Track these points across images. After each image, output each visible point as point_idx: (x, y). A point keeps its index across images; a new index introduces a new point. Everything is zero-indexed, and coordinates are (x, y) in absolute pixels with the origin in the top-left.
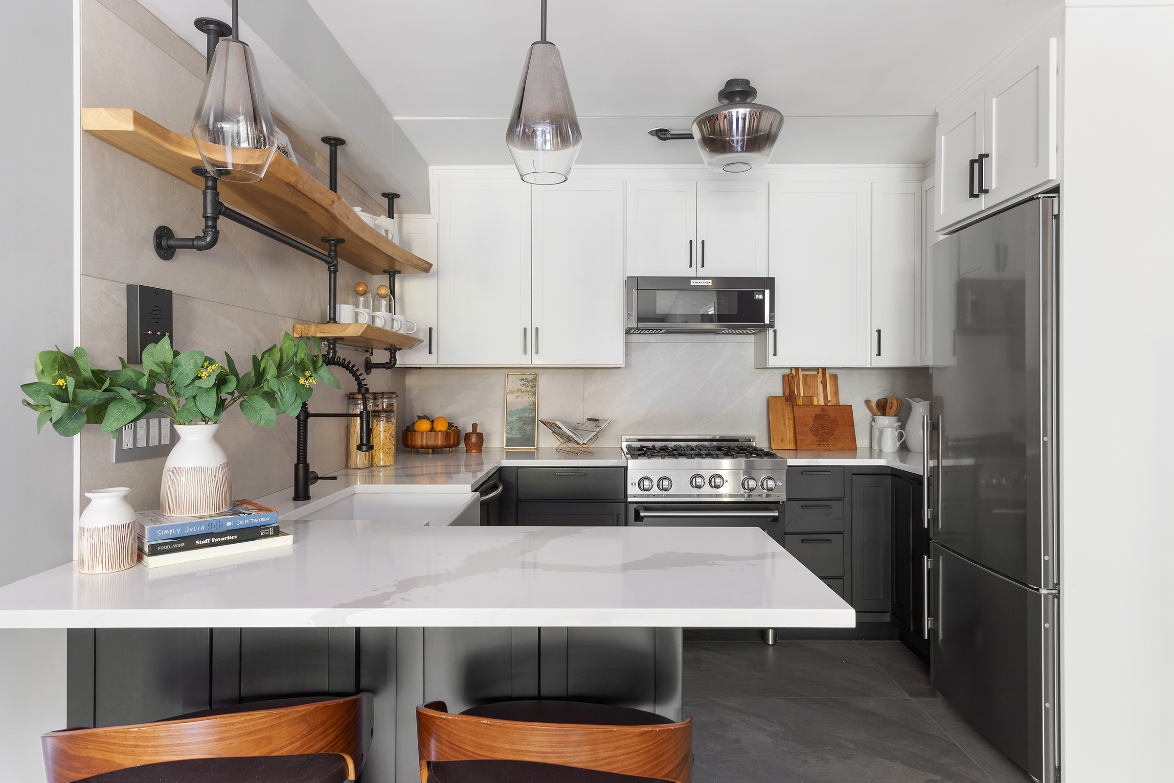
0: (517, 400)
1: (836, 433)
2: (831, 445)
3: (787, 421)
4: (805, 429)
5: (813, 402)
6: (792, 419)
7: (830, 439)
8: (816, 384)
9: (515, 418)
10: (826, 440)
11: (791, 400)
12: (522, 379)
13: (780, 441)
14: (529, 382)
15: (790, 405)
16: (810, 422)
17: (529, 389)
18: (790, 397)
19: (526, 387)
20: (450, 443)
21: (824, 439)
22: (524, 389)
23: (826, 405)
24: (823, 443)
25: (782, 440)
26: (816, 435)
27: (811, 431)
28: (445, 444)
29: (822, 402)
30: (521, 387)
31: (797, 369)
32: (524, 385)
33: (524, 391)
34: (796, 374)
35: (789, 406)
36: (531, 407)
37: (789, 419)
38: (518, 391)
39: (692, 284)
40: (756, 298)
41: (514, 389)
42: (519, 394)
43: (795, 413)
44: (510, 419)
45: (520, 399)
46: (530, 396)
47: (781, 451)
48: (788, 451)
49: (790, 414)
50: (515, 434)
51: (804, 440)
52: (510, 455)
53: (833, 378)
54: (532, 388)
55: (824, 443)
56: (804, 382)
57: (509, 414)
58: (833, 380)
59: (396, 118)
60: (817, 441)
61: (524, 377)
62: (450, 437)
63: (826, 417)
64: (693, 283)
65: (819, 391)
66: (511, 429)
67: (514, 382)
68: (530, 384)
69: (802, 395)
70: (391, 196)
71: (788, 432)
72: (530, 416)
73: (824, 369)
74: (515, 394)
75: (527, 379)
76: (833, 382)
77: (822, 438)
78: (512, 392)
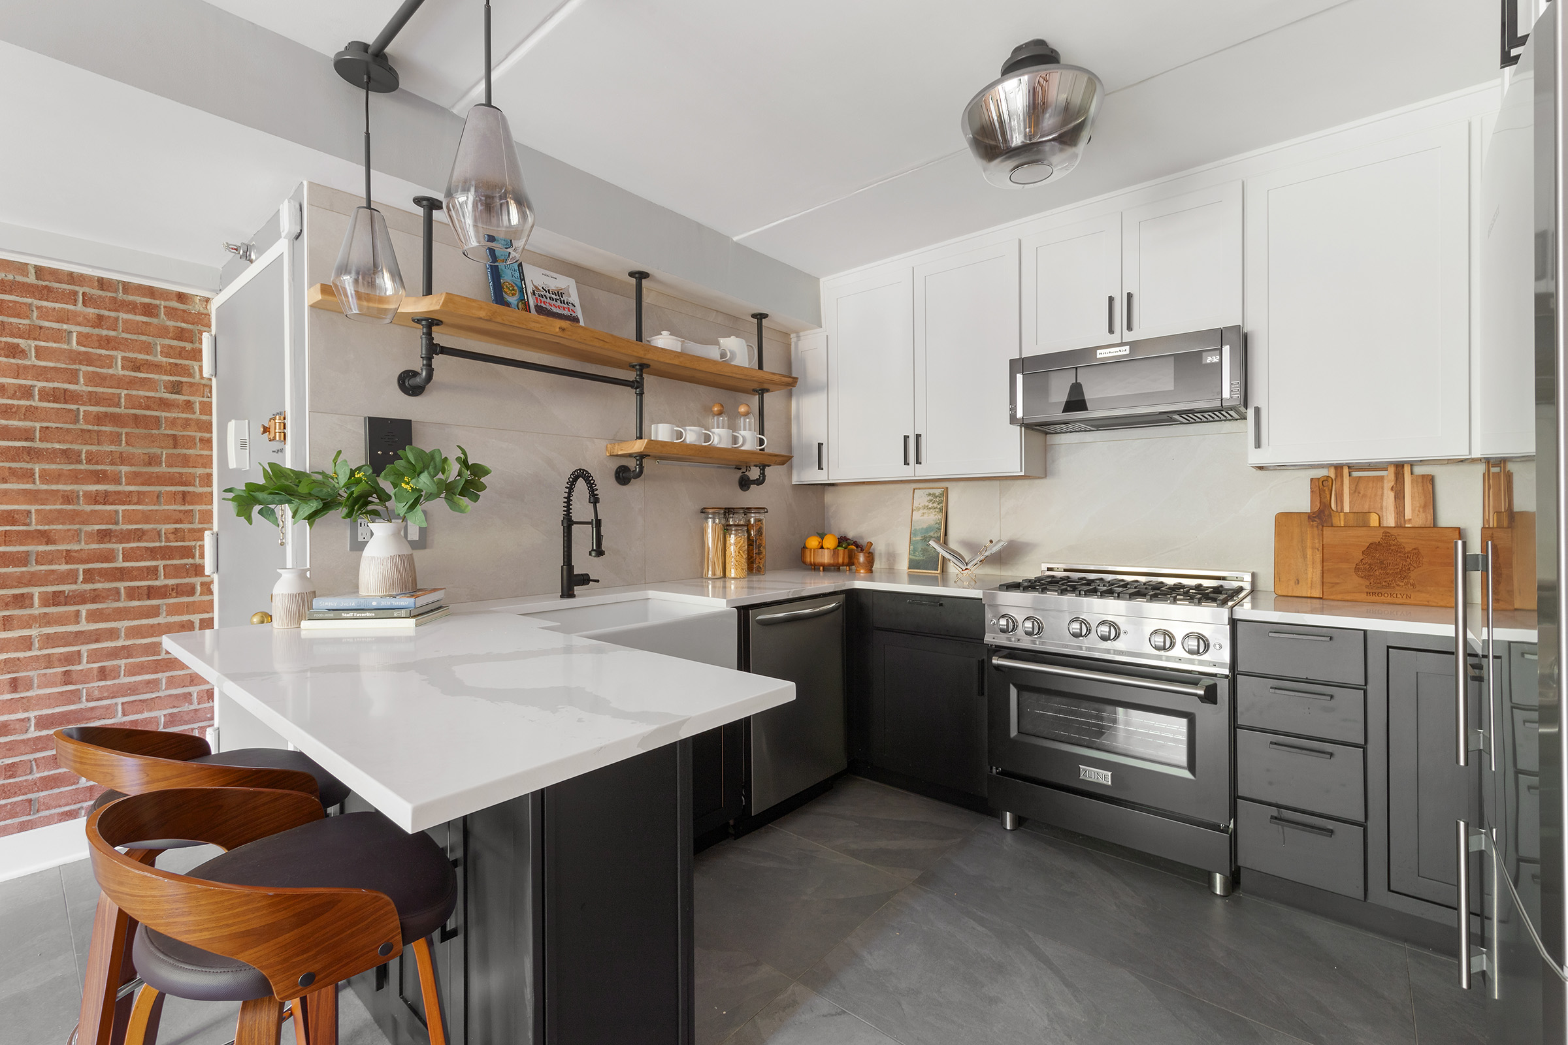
0: (922, 517)
1: (1413, 575)
2: (1399, 596)
3: (1309, 552)
4: (1344, 566)
5: (1369, 521)
6: (1320, 549)
7: (1398, 585)
8: (1379, 493)
9: (919, 538)
10: (1388, 586)
11: (1320, 518)
12: (930, 495)
13: (1292, 583)
14: (936, 497)
15: (1317, 527)
16: (1358, 555)
17: (935, 505)
18: (1321, 515)
19: (933, 503)
20: (838, 561)
21: (1384, 584)
22: (931, 505)
23: (1399, 526)
24: (1380, 591)
25: (1298, 582)
26: (1367, 577)
27: (1357, 569)
28: (832, 562)
29: (1390, 521)
30: (927, 504)
31: (1338, 468)
32: (931, 500)
33: (930, 508)
34: (1336, 476)
35: (1315, 529)
36: (937, 526)
37: (1313, 548)
38: (925, 507)
39: (1098, 356)
40: (1208, 361)
41: (920, 506)
42: (925, 511)
43: (1324, 540)
44: (914, 539)
45: (926, 516)
46: (936, 513)
47: (1295, 599)
48: (1309, 600)
49: (1317, 541)
50: (919, 557)
51: (1338, 583)
52: (913, 579)
53: (1420, 480)
54: (938, 504)
55: (1383, 591)
56: (1354, 489)
57: (913, 533)
58: (1420, 484)
59: (735, 239)
60: (1367, 587)
61: (931, 491)
62: (838, 555)
63: (1392, 548)
64: (1101, 354)
65: (1384, 504)
66: (915, 551)
67: (921, 498)
68: (938, 499)
69: (1347, 509)
70: (758, 317)
71: (1310, 570)
72: (936, 535)
73: (1399, 466)
74: (921, 511)
75: (934, 494)
76: (1420, 488)
77: (1380, 583)
78: (918, 509)
